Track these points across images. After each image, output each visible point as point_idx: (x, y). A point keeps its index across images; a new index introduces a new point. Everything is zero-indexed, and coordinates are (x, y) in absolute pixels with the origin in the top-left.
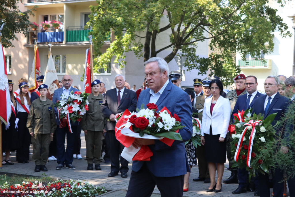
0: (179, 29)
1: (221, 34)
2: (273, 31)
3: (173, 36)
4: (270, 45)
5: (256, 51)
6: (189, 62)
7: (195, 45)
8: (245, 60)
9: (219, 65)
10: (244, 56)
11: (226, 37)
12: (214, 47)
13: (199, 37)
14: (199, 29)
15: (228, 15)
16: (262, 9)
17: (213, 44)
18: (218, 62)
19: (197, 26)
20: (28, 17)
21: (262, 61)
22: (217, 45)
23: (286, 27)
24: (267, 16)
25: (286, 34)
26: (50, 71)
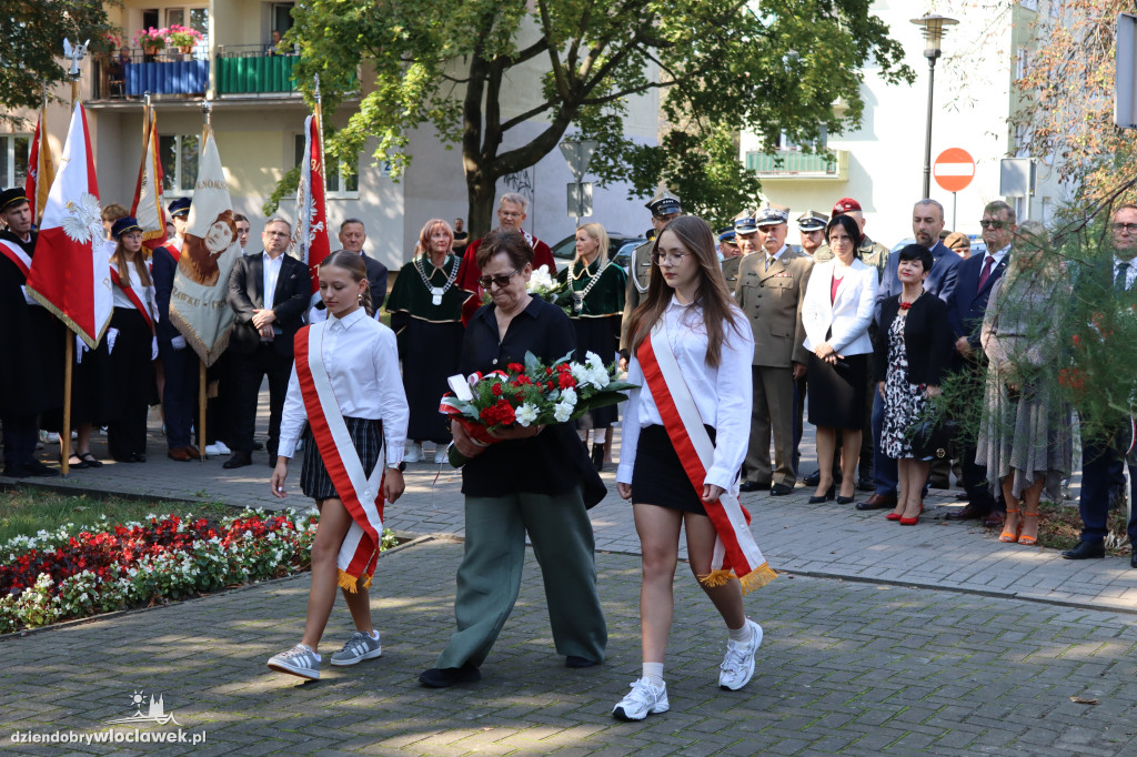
0: (573, 57)
1: (699, 74)
2: (860, 65)
3: (553, 78)
4: (851, 106)
5: (805, 126)
6: (603, 159)
7: (622, 108)
8: (774, 153)
9: (692, 167)
10: (768, 143)
11: (715, 82)
12: (680, 113)
13: (631, 81)
14: (631, 57)
15: (722, 13)
17: (674, 102)
18: (692, 159)
19: (628, 47)
21: (825, 156)
22: (688, 105)
23: (899, 54)
24: (842, 15)
25: (898, 74)
26: (209, 184)
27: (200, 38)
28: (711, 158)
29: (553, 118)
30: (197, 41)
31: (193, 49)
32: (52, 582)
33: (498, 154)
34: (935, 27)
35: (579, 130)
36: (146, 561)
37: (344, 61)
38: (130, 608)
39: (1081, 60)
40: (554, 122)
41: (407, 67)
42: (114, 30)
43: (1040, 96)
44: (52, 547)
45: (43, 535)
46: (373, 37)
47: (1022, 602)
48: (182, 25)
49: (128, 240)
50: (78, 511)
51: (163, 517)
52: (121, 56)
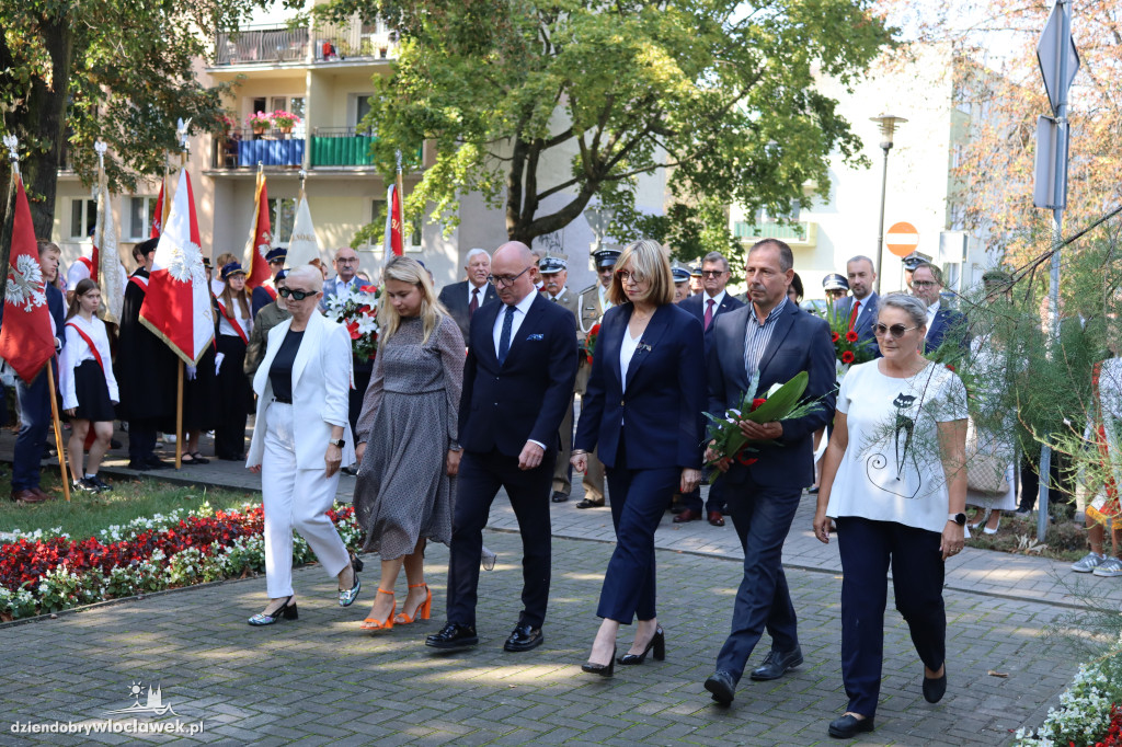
0: (596, 142)
1: (697, 158)
2: (826, 153)
3: (580, 160)
4: (820, 186)
5: (781, 202)
6: (619, 225)
7: (634, 184)
8: (754, 224)
9: (690, 234)
10: (751, 214)
11: (710, 165)
12: (681, 189)
13: (643, 163)
14: (643, 144)
15: (717, 110)
16: (801, 96)
17: (677, 181)
18: (690, 226)
19: (641, 135)
20: (219, 102)
21: (795, 227)
22: (688, 183)
23: (858, 146)
24: (813, 114)
25: (857, 162)
26: (302, 237)
27: (298, 121)
28: (706, 226)
29: (579, 192)
30: (296, 123)
31: (293, 130)
32: (164, 556)
33: (534, 218)
34: (889, 124)
35: (600, 201)
36: (240, 541)
37: (411, 140)
38: (227, 578)
39: (1004, 156)
40: (580, 195)
41: (462, 145)
42: (230, 114)
43: (971, 182)
44: (165, 527)
45: (159, 518)
46: (435, 122)
47: (951, 591)
48: (284, 110)
49: (233, 282)
50: (188, 499)
51: (255, 506)
52: (235, 135)
